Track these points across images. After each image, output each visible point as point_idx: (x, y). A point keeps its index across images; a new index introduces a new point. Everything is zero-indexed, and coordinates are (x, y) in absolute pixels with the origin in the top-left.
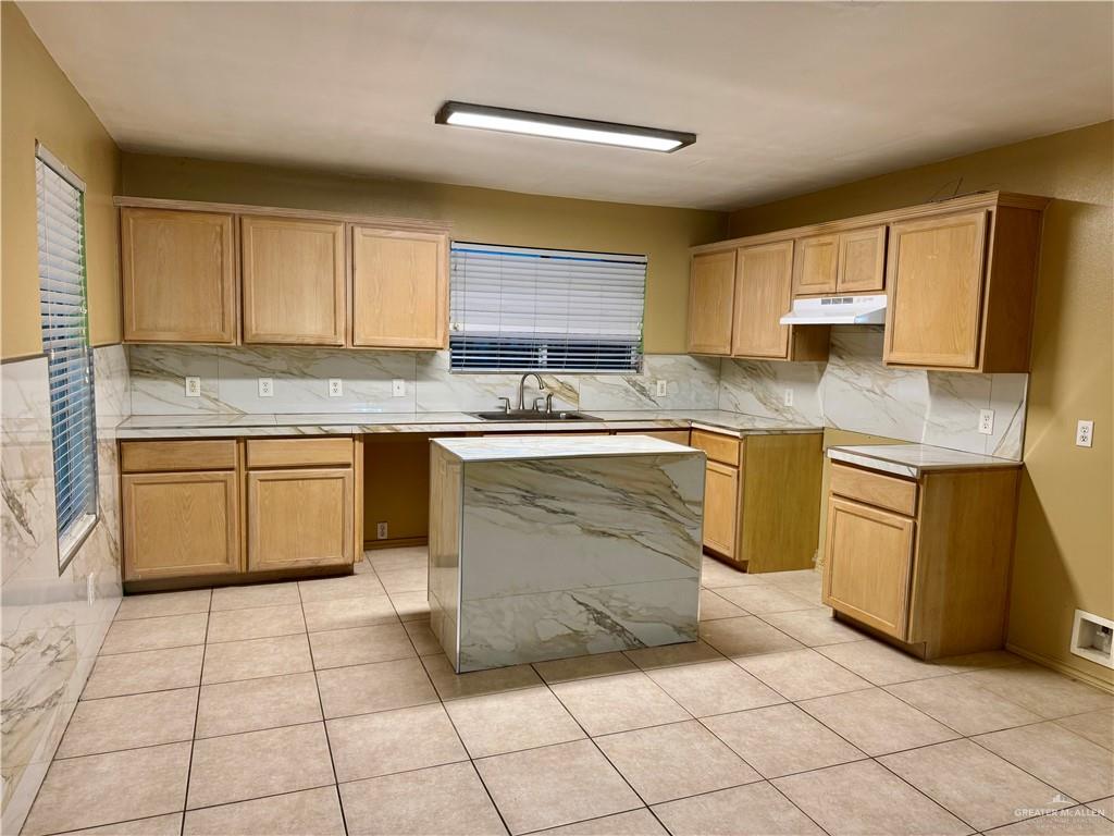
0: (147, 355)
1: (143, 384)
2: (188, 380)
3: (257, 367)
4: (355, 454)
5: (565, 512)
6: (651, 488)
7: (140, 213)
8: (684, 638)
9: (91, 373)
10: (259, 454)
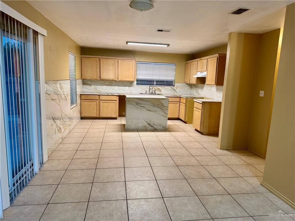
0: (85, 81)
1: (85, 86)
2: (92, 86)
3: (103, 84)
4: (117, 99)
5: (143, 107)
6: (158, 104)
7: (84, 58)
8: (164, 129)
9: (76, 83)
10: (102, 98)
